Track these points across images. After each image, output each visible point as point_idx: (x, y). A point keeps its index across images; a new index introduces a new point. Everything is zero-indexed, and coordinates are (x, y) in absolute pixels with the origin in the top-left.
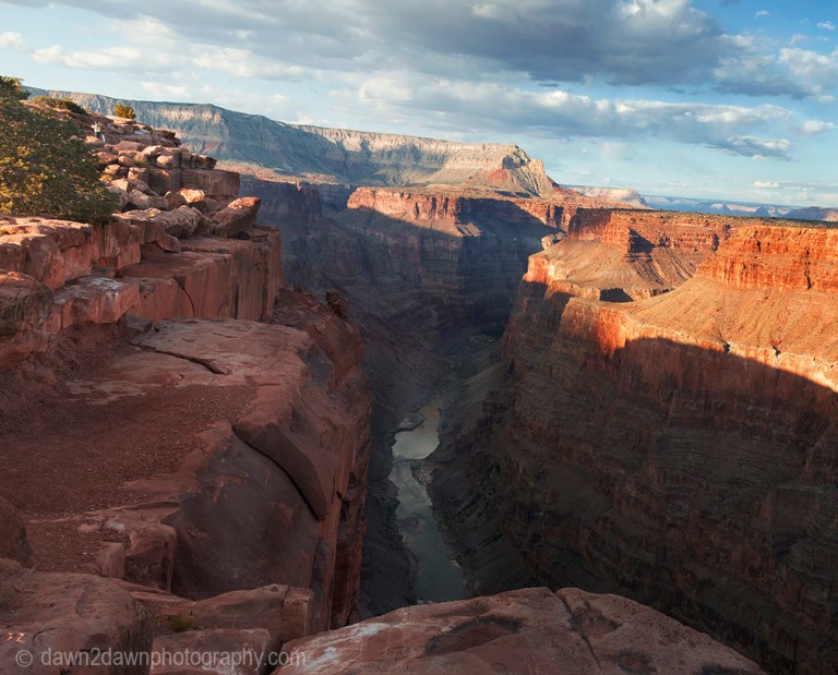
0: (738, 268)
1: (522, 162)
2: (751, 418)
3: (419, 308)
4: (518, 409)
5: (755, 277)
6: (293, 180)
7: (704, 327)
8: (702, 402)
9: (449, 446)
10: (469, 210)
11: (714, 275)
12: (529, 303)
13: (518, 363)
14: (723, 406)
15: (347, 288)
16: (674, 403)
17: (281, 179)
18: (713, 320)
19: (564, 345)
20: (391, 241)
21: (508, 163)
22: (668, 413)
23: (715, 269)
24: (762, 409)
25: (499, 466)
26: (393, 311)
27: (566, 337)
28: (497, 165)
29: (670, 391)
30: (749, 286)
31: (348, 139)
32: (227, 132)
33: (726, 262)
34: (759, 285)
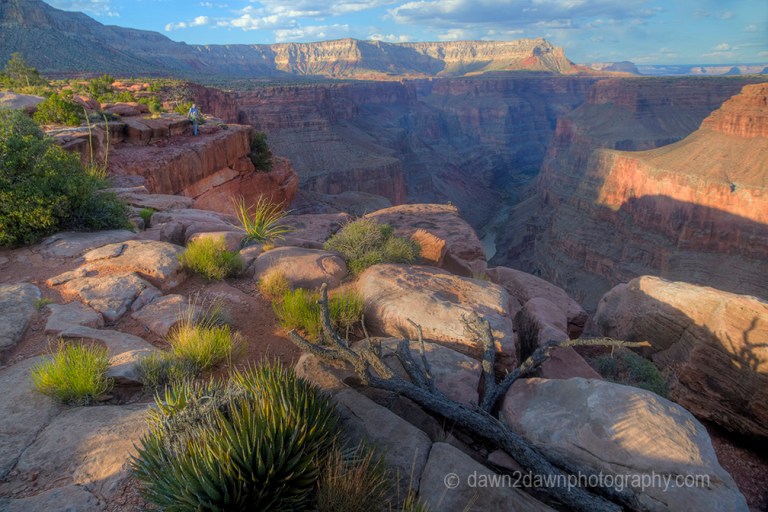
0: (744, 121)
1: (548, 50)
2: (752, 245)
3: (479, 158)
4: (554, 231)
5: (760, 127)
6: (398, 79)
7: (712, 171)
8: (709, 231)
9: (504, 254)
10: (512, 87)
11: (721, 128)
12: (558, 151)
13: (551, 196)
14: (727, 235)
15: (434, 147)
16: (684, 232)
17: (391, 79)
18: (720, 165)
19: (590, 184)
20: (460, 113)
21: (537, 51)
22: (677, 240)
23: (722, 122)
24: (764, 238)
25: (539, 272)
26: (463, 160)
27: (591, 179)
28: (529, 54)
29: (680, 222)
30: (753, 135)
31: (430, 48)
32: (359, 54)
33: (733, 116)
34: (763, 134)
